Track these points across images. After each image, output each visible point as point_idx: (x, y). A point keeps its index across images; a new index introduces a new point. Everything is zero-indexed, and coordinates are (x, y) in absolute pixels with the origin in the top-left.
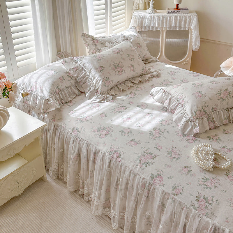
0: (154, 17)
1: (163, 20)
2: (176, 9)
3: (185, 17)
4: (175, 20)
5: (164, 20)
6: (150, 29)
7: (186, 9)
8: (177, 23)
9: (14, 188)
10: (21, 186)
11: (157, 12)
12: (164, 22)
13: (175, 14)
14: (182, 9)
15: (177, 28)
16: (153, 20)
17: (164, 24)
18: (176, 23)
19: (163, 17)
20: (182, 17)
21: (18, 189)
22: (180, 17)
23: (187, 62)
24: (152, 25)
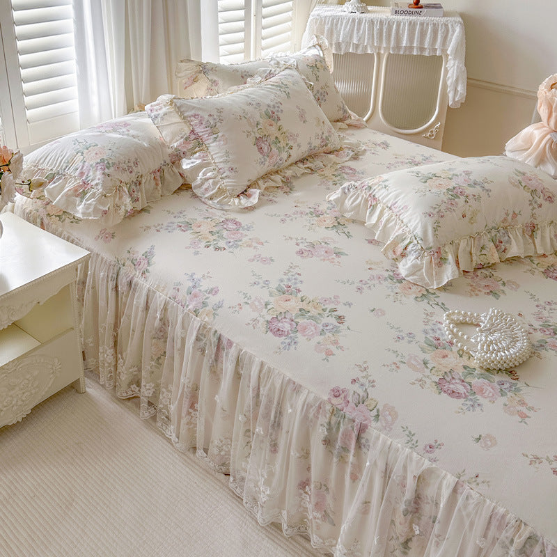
0: (360, 21)
1: (381, 31)
2: (413, 6)
3: (434, 25)
4: (409, 30)
5: (385, 30)
6: (351, 51)
7: (437, 7)
8: (414, 39)
9: (6, 404)
10: (23, 401)
11: (369, 12)
12: (384, 34)
13: (411, 18)
14: (428, 6)
15: (415, 49)
16: (358, 30)
17: (384, 38)
18: (411, 39)
19: (381, 23)
20: (427, 24)
21: (15, 408)
22: (422, 24)
23: (434, 133)
24: (355, 42)
